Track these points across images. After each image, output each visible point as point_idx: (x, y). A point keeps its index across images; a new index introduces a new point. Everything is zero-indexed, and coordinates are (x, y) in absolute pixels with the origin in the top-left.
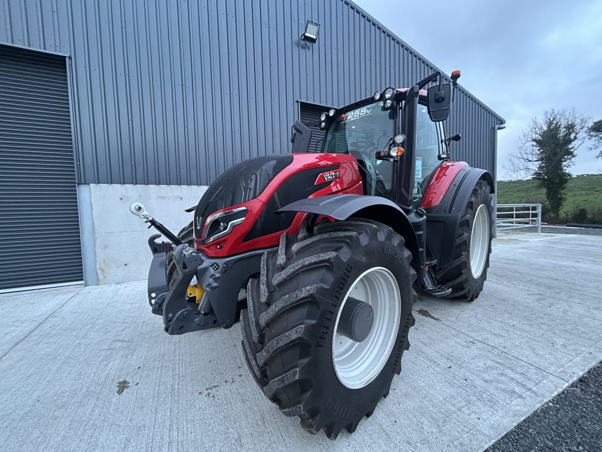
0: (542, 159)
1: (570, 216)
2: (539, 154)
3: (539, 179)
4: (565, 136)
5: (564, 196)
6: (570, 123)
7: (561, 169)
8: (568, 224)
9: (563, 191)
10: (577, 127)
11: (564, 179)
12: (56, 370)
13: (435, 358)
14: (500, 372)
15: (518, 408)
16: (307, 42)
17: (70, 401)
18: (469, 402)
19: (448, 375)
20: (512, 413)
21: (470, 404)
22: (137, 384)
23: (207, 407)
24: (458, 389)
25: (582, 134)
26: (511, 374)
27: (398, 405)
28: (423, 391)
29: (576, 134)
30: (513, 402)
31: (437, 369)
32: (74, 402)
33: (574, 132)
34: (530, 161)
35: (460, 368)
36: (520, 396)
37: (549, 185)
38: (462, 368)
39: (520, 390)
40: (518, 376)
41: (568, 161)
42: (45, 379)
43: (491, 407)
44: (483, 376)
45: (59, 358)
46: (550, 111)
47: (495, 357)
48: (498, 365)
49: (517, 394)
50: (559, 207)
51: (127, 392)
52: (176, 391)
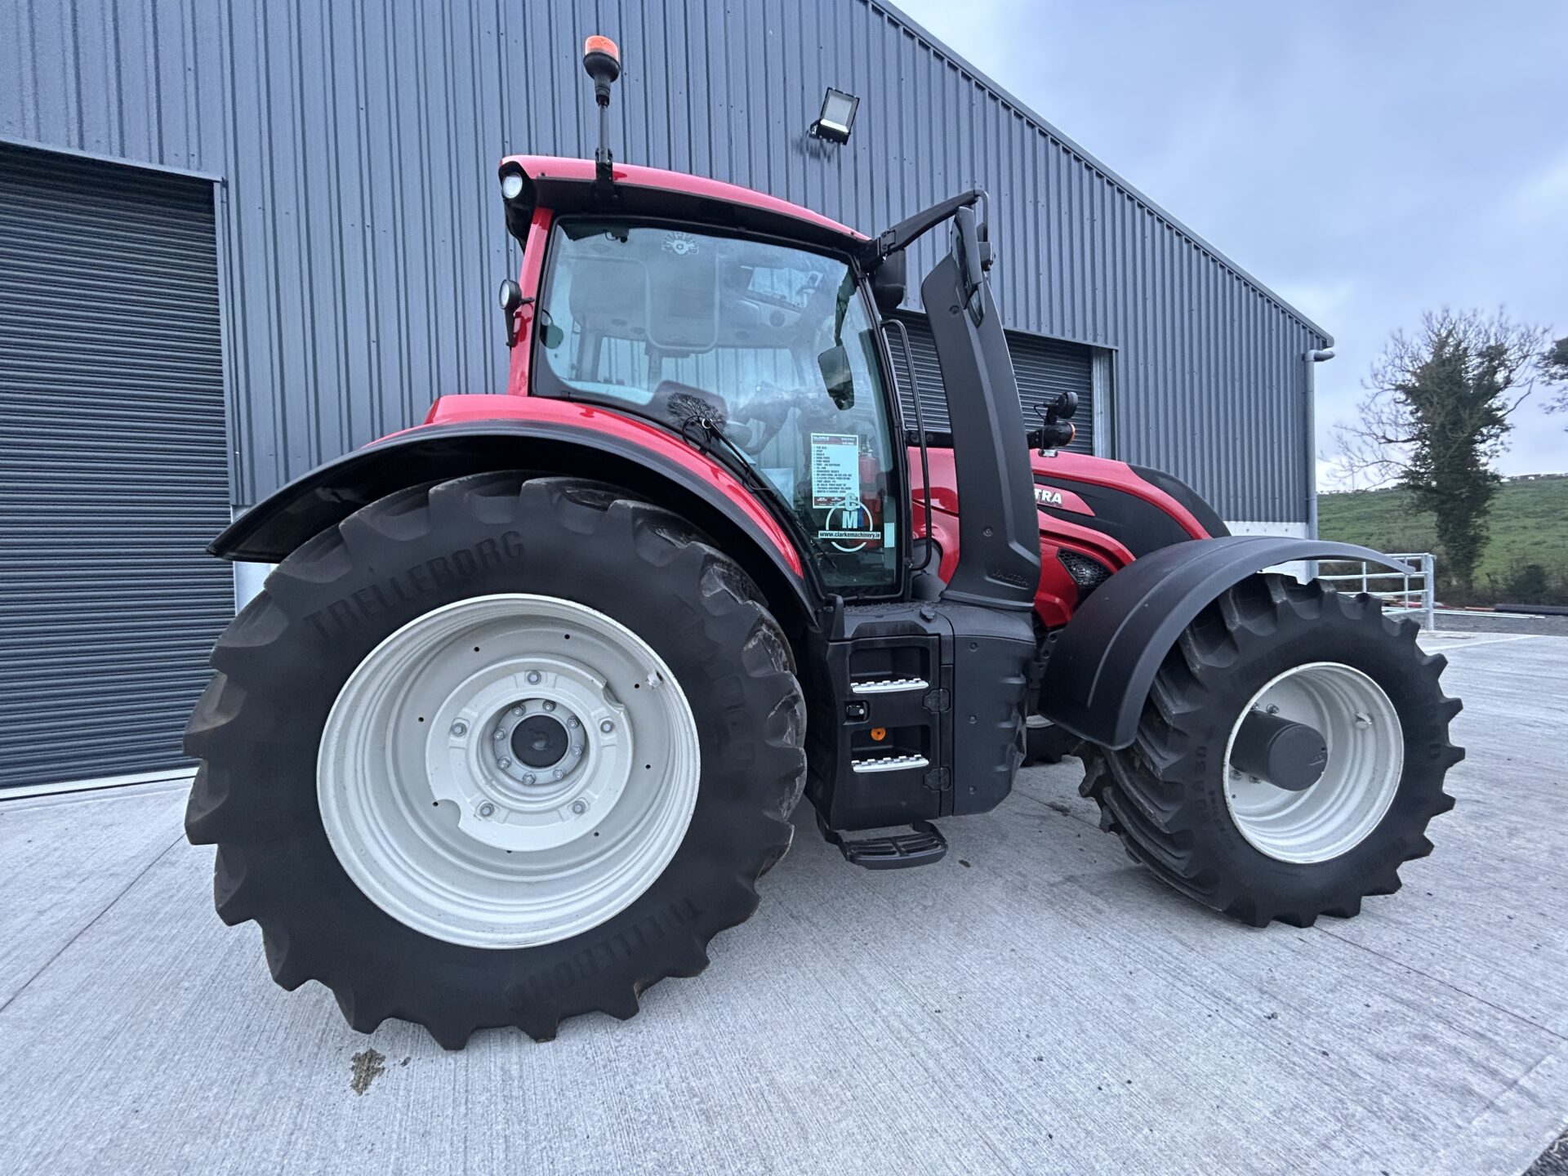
0: (1420, 437)
1: (1502, 585)
2: (1413, 424)
3: (1415, 488)
4: (1481, 377)
5: (1484, 533)
6: (1492, 343)
7: (1475, 463)
8: (1500, 606)
9: (1480, 521)
10: (1513, 355)
11: (1483, 487)
12: (180, 1018)
13: (1226, 989)
14: (1412, 1029)
15: (1491, 1142)
16: (825, 140)
17: (222, 1111)
18: (1346, 1121)
19: (1272, 1039)
20: (1478, 1159)
21: (1350, 1127)
22: (405, 1063)
23: (608, 1135)
24: (1308, 1081)
25: (1524, 372)
26: (1450, 1038)
27: (1146, 1131)
28: (1209, 1087)
29: (1511, 372)
30: (1474, 1123)
31: (1239, 1022)
32: (235, 1116)
33: (1506, 367)
34: (1390, 441)
35: (1301, 1020)
36: (1490, 1105)
37: (1443, 502)
38: (1308, 1017)
39: (1486, 1086)
40: (1467, 1043)
41: (1489, 442)
42: (151, 1045)
43: (1414, 1137)
44: (1370, 1041)
45: (186, 984)
46: (1438, 314)
47: (1391, 986)
48: (1405, 1009)
49: (1480, 1097)
50: (1472, 562)
51: (379, 1087)
52: (516, 1082)
